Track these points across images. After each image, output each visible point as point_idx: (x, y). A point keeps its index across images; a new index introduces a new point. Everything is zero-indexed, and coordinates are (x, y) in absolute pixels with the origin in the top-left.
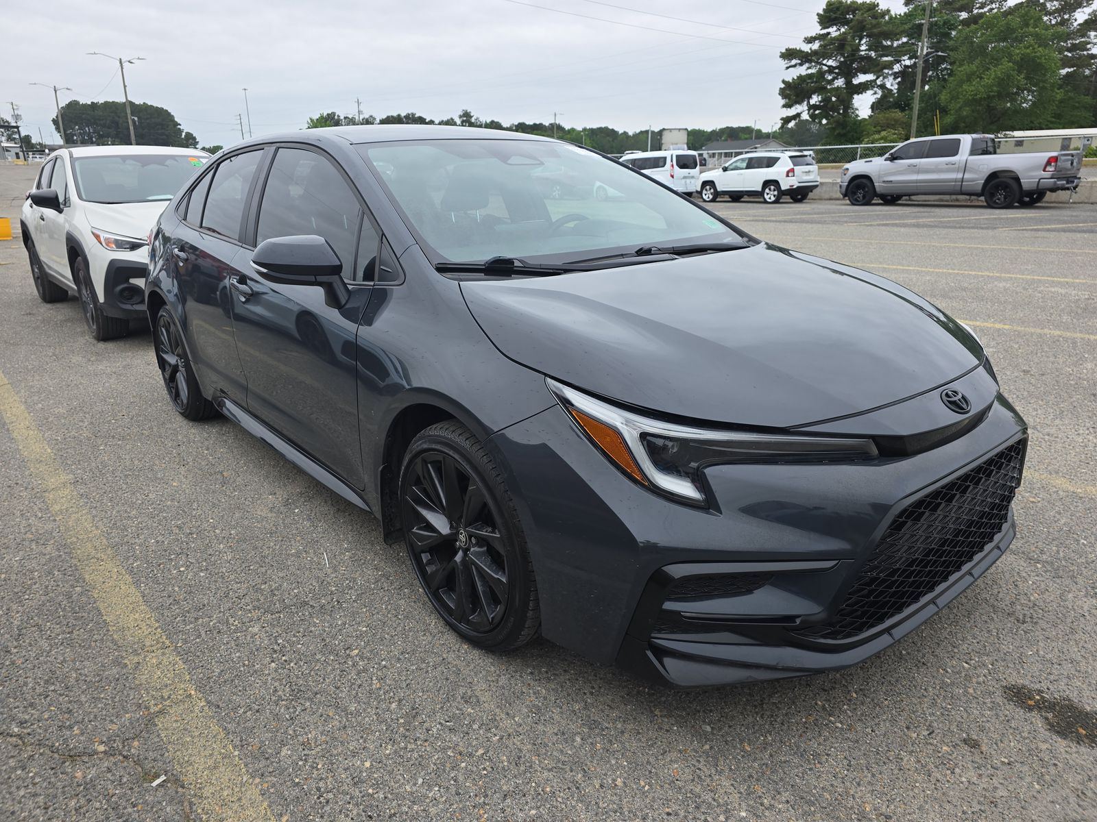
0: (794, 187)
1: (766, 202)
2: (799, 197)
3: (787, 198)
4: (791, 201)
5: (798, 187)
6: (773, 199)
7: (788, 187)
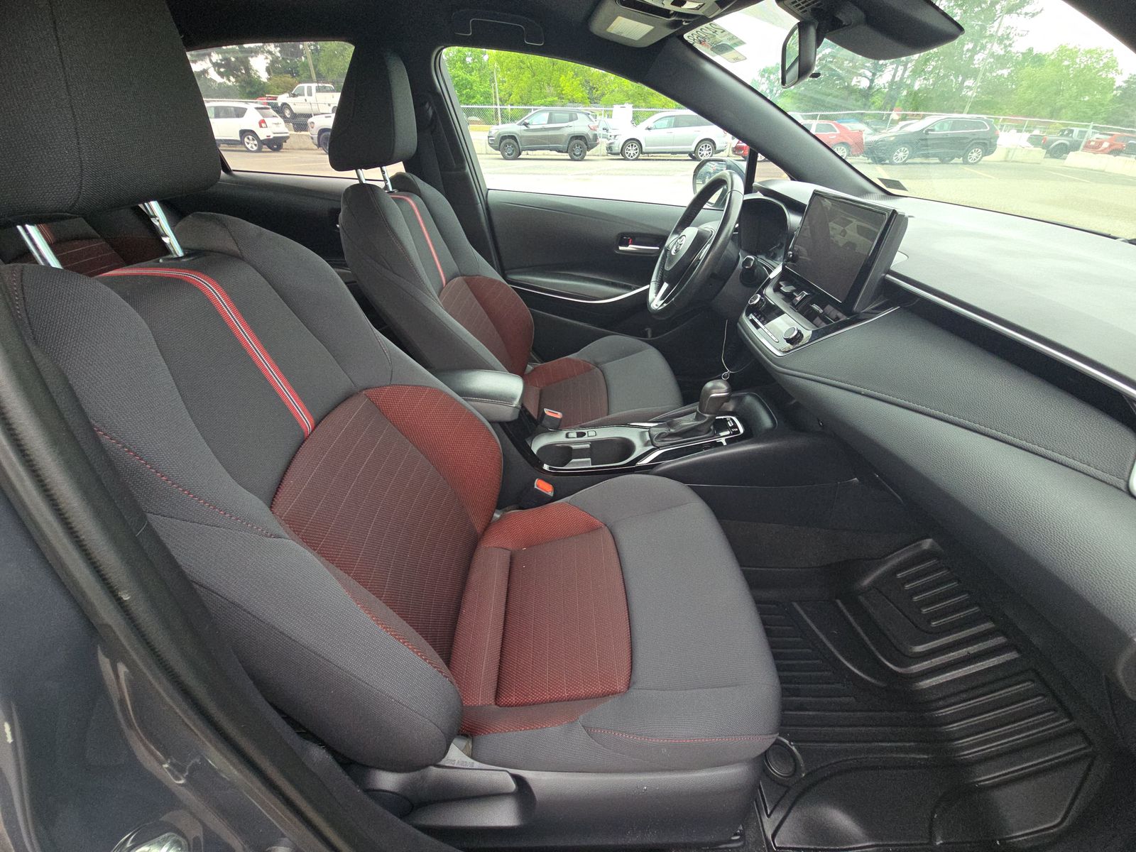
0: (271, 137)
1: (248, 151)
2: (275, 147)
3: (265, 148)
4: (269, 150)
5: (274, 137)
6: (255, 148)
7: (266, 138)
